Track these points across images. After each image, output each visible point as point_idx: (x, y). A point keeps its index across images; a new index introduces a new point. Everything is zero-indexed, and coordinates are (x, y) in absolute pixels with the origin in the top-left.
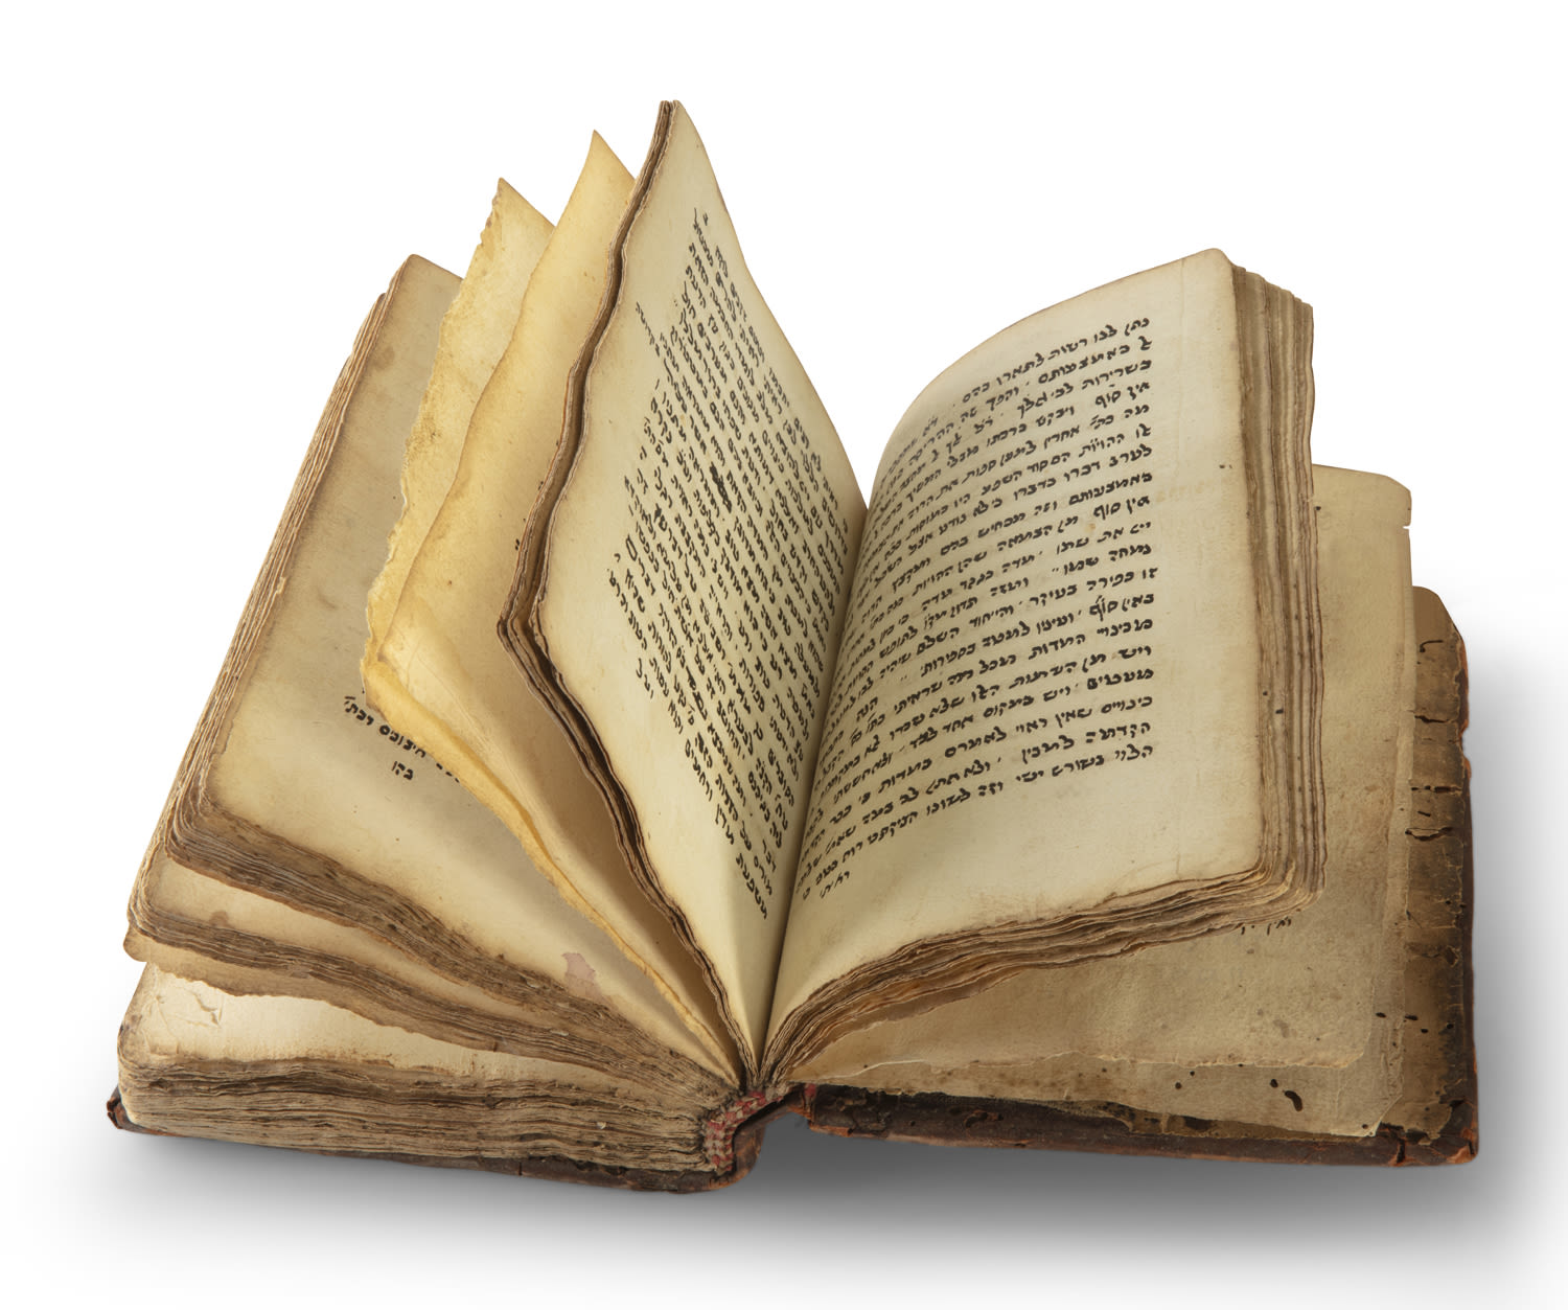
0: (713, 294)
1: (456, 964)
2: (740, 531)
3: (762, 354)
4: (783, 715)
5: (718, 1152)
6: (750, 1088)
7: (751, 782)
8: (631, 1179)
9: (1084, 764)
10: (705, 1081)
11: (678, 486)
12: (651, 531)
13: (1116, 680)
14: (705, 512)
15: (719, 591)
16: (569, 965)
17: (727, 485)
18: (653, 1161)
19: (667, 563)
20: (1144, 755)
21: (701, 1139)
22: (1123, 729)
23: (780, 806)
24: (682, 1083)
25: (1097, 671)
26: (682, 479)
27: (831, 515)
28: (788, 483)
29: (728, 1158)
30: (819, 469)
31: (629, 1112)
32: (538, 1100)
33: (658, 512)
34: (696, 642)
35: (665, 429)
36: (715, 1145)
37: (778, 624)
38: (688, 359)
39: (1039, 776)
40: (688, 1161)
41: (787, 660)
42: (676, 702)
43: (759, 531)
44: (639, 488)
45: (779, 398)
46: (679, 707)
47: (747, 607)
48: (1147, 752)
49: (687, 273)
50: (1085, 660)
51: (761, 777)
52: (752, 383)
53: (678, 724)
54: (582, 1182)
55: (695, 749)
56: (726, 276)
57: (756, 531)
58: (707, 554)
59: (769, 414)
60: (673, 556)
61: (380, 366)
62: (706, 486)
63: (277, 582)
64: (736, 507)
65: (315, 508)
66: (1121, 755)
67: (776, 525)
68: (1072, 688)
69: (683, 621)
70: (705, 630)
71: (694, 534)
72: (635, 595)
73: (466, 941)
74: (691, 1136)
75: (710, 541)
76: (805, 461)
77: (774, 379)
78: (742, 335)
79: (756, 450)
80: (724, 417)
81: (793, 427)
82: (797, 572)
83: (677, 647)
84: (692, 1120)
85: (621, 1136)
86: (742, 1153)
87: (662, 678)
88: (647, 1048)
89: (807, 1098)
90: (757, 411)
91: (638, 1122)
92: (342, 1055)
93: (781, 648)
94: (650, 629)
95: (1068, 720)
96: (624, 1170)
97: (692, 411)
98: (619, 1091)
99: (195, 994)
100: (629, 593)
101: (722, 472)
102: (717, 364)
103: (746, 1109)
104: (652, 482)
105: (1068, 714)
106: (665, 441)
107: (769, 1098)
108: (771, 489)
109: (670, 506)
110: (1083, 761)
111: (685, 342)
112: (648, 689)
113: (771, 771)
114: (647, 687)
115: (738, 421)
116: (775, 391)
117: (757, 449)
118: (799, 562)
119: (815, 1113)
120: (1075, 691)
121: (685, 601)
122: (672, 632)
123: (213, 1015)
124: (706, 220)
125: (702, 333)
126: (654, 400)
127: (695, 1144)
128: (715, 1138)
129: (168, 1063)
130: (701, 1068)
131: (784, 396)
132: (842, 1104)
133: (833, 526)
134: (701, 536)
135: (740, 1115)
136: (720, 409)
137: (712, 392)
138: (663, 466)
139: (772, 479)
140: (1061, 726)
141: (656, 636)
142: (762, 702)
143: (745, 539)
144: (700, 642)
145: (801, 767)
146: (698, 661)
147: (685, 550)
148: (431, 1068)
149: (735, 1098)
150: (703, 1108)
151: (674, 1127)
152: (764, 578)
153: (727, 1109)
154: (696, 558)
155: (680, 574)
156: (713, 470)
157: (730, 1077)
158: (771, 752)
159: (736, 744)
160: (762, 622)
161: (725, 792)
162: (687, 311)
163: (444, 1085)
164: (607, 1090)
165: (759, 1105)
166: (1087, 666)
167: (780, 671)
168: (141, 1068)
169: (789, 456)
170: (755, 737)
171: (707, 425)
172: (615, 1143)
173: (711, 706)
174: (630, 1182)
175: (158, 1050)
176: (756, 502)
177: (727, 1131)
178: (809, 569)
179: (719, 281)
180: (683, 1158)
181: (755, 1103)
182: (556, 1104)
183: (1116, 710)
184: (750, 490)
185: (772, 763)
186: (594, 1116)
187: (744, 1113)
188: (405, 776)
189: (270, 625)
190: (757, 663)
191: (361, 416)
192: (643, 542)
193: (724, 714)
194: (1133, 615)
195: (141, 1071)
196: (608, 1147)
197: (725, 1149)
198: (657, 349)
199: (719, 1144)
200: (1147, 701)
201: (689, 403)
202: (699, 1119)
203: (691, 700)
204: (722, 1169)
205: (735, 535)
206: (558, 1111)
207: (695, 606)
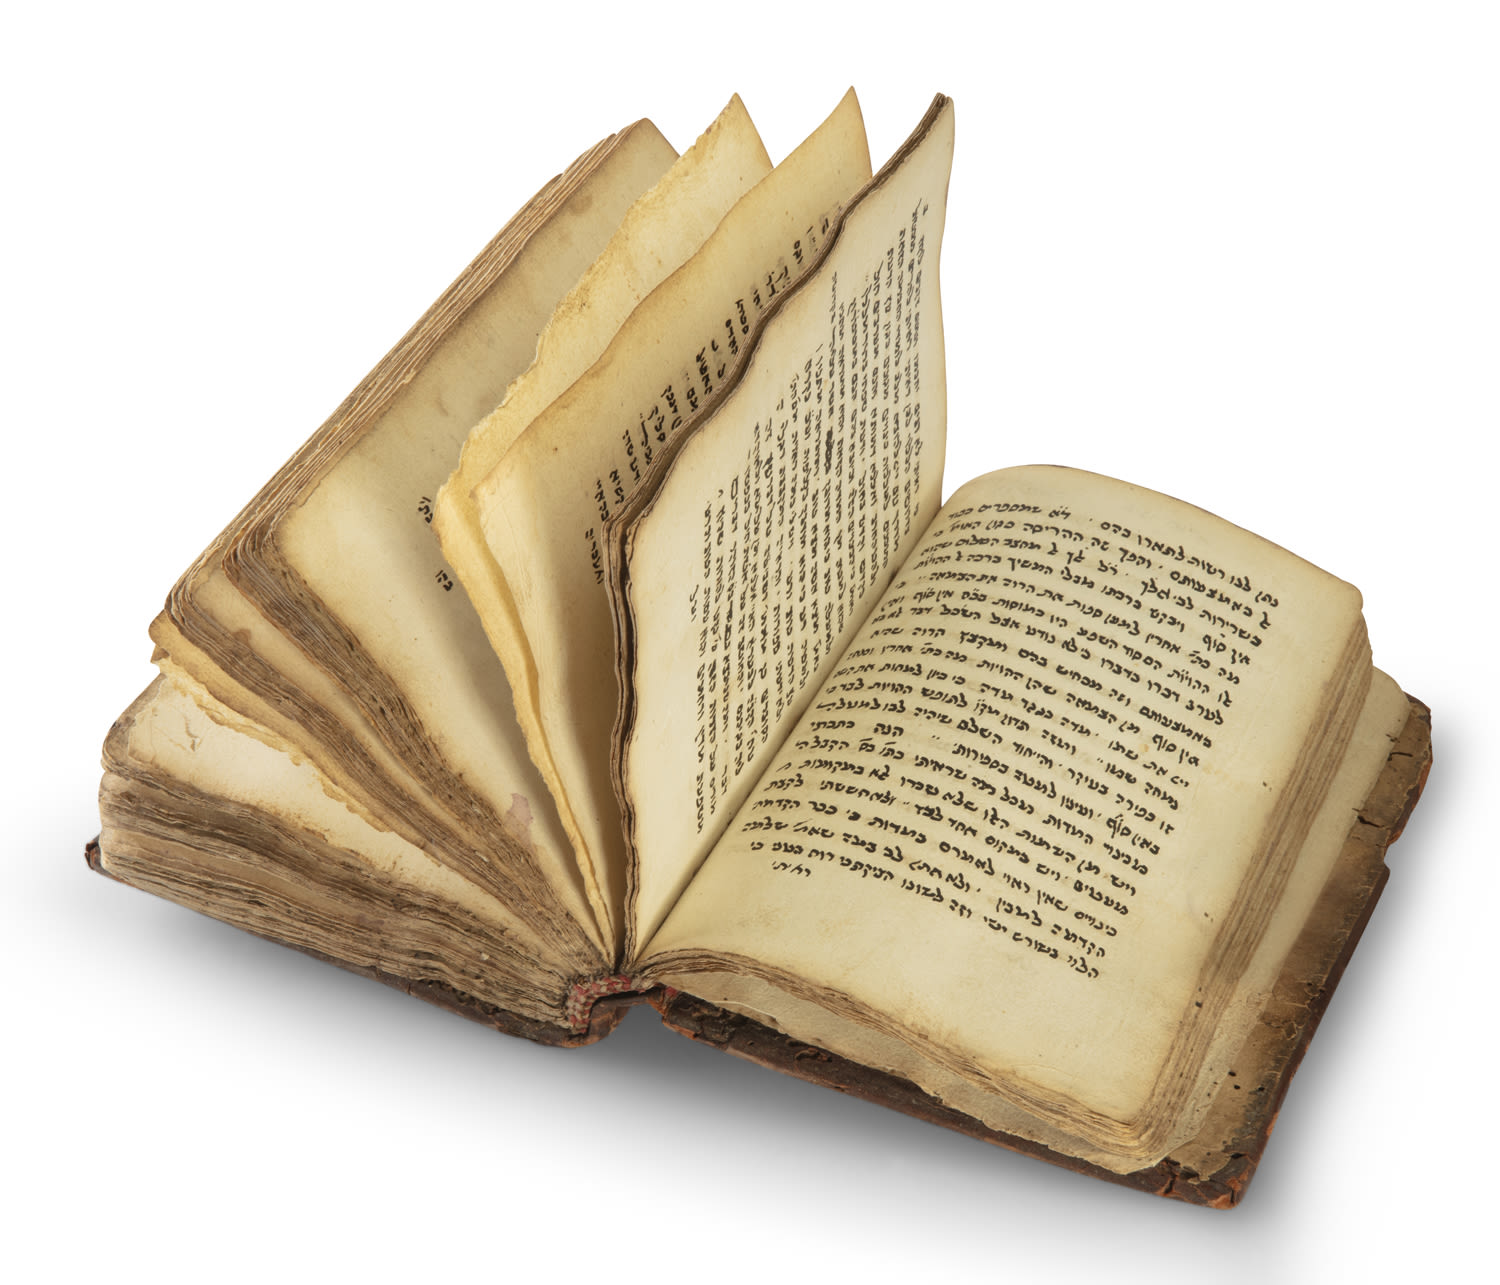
0: (901, 278)
1: (421, 764)
2: (827, 493)
3: (916, 339)
4: (790, 663)
5: (576, 1013)
6: (621, 971)
7: (738, 712)
8: (500, 1020)
9: (1041, 948)
10: (586, 950)
11: (796, 442)
12: (757, 476)
13: (1098, 897)
14: (806, 469)
15: (787, 540)
16: (513, 806)
17: (835, 450)
18: (522, 1006)
19: (757, 507)
20: (1090, 975)
21: (565, 998)
22: (1085, 942)
23: (753, 740)
24: (567, 942)
25: (1087, 878)
26: (801, 436)
27: (908, 497)
28: (886, 459)
29: (584, 1021)
30: (917, 454)
31: (509, 952)
32: (439, 915)
33: (769, 460)
34: (749, 581)
35: (808, 389)
36: (575, 1006)
37: (821, 582)
38: (854, 331)
39: (1002, 930)
40: (551, 1013)
41: (815, 615)
42: (709, 629)
43: (842, 497)
44: (763, 434)
45: (913, 381)
46: (710, 633)
47: (802, 560)
48: (1093, 974)
49: (889, 253)
50: (1083, 862)
51: (748, 710)
52: (897, 364)
53: (703, 649)
54: (458, 1013)
55: (706, 672)
56: (919, 263)
57: (840, 495)
58: (791, 506)
59: (898, 394)
60: (764, 502)
61: (576, 211)
62: (817, 448)
63: (408, 372)
64: (833, 470)
65: (466, 318)
66: (1072, 962)
67: (858, 494)
68: (1062, 877)
69: (747, 561)
70: (761, 572)
71: (789, 485)
72: (720, 529)
73: (437, 750)
74: (557, 991)
75: (799, 495)
76: (909, 444)
77: (916, 364)
78: (908, 319)
79: (872, 424)
80: (860, 388)
81: (913, 411)
82: (858, 539)
83: (731, 582)
84: (562, 978)
85: (499, 975)
86: (596, 1022)
87: (708, 606)
88: (548, 902)
89: (667, 997)
90: (889, 390)
91: (516, 964)
92: (287, 816)
93: (815, 604)
94: (718, 561)
95: (1046, 902)
96: (497, 1010)
97: (836, 378)
98: (508, 931)
99: (186, 718)
100: (715, 526)
101: (836, 437)
102: (876, 341)
103: (610, 986)
104: (777, 431)
105: (1048, 897)
106: (803, 399)
107: (633, 987)
108: (869, 461)
109: (781, 458)
110: (1042, 946)
111: (859, 314)
112: (693, 613)
113: (759, 708)
114: (693, 610)
115: (870, 394)
116: (912, 377)
117: (874, 424)
118: (863, 531)
119: (670, 1011)
120: (1063, 882)
121: (756, 544)
122: (733, 569)
123: (194, 742)
124: (925, 210)
125: (876, 310)
126: (810, 361)
127: (559, 1000)
128: (576, 1001)
129: (141, 768)
130: (587, 938)
131: (918, 382)
132: (698, 1010)
133: (906, 506)
134: (793, 490)
135: (604, 990)
136: (860, 381)
137: (860, 364)
138: (791, 420)
139: (874, 452)
140: (1038, 903)
141: (720, 569)
142: (778, 646)
143: (828, 500)
144: (752, 581)
145: (786, 710)
146: (743, 598)
147: (776, 498)
148: (357, 854)
149: (606, 974)
150: (576, 971)
151: (546, 978)
152: (828, 538)
153: (595, 979)
154: (782, 508)
155: (763, 520)
156: (830, 434)
157: (608, 954)
158: (766, 692)
159: (740, 678)
160: (809, 576)
161: (714, 717)
162: (873, 287)
163: (364, 873)
164: (498, 927)
165: (623, 987)
166: (1082, 868)
167: (805, 623)
168: (117, 764)
169: (898, 436)
170: (758, 675)
171: (842, 393)
172: (493, 980)
173: (735, 639)
174: (498, 1024)
175: (135, 755)
176: (851, 470)
177: (588, 997)
178: (869, 540)
179: (911, 267)
180: (546, 1009)
181: (620, 985)
182: (452, 925)
183: (1086, 921)
184: (851, 459)
185: (762, 701)
186: (480, 946)
187: (608, 989)
188: (445, 586)
189: (386, 409)
190: (789, 611)
191: (541, 249)
192: (746, 484)
193: (743, 649)
194: (1137, 853)
195: (117, 767)
196: (487, 983)
197: (582, 1013)
198: (833, 317)
199: (579, 1007)
200: (1112, 932)
201: (837, 369)
202: (569, 980)
203: (722, 630)
204: (577, 1030)
205: (821, 496)
206: (452, 932)
207: (762, 549)
